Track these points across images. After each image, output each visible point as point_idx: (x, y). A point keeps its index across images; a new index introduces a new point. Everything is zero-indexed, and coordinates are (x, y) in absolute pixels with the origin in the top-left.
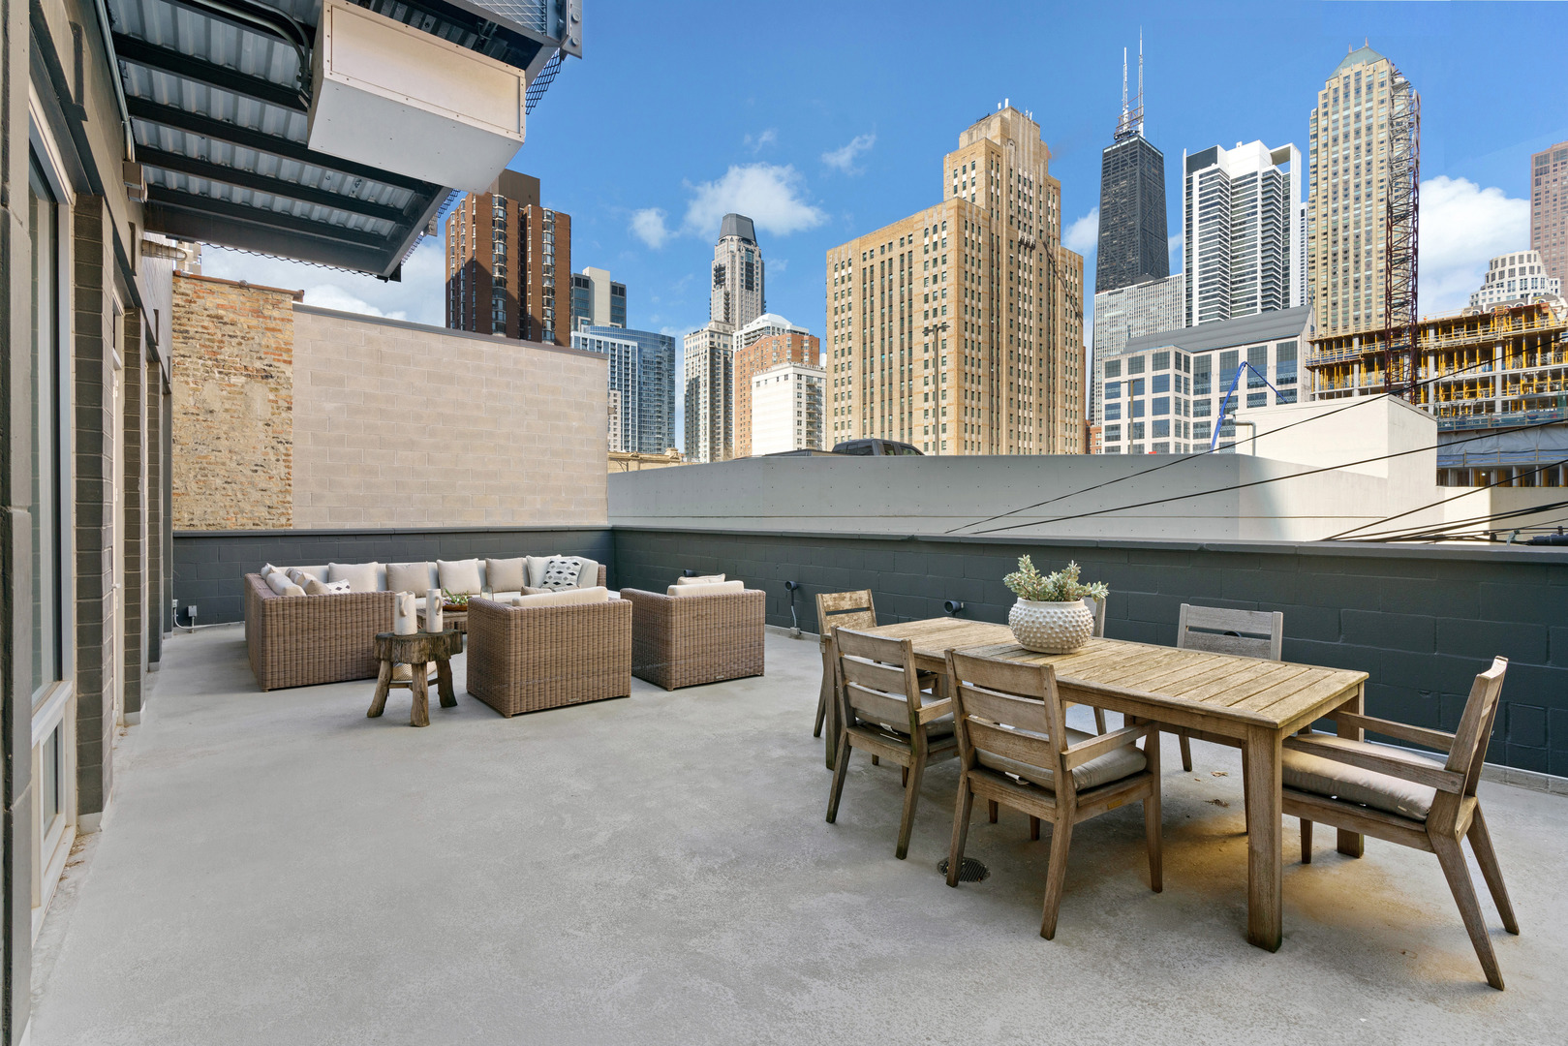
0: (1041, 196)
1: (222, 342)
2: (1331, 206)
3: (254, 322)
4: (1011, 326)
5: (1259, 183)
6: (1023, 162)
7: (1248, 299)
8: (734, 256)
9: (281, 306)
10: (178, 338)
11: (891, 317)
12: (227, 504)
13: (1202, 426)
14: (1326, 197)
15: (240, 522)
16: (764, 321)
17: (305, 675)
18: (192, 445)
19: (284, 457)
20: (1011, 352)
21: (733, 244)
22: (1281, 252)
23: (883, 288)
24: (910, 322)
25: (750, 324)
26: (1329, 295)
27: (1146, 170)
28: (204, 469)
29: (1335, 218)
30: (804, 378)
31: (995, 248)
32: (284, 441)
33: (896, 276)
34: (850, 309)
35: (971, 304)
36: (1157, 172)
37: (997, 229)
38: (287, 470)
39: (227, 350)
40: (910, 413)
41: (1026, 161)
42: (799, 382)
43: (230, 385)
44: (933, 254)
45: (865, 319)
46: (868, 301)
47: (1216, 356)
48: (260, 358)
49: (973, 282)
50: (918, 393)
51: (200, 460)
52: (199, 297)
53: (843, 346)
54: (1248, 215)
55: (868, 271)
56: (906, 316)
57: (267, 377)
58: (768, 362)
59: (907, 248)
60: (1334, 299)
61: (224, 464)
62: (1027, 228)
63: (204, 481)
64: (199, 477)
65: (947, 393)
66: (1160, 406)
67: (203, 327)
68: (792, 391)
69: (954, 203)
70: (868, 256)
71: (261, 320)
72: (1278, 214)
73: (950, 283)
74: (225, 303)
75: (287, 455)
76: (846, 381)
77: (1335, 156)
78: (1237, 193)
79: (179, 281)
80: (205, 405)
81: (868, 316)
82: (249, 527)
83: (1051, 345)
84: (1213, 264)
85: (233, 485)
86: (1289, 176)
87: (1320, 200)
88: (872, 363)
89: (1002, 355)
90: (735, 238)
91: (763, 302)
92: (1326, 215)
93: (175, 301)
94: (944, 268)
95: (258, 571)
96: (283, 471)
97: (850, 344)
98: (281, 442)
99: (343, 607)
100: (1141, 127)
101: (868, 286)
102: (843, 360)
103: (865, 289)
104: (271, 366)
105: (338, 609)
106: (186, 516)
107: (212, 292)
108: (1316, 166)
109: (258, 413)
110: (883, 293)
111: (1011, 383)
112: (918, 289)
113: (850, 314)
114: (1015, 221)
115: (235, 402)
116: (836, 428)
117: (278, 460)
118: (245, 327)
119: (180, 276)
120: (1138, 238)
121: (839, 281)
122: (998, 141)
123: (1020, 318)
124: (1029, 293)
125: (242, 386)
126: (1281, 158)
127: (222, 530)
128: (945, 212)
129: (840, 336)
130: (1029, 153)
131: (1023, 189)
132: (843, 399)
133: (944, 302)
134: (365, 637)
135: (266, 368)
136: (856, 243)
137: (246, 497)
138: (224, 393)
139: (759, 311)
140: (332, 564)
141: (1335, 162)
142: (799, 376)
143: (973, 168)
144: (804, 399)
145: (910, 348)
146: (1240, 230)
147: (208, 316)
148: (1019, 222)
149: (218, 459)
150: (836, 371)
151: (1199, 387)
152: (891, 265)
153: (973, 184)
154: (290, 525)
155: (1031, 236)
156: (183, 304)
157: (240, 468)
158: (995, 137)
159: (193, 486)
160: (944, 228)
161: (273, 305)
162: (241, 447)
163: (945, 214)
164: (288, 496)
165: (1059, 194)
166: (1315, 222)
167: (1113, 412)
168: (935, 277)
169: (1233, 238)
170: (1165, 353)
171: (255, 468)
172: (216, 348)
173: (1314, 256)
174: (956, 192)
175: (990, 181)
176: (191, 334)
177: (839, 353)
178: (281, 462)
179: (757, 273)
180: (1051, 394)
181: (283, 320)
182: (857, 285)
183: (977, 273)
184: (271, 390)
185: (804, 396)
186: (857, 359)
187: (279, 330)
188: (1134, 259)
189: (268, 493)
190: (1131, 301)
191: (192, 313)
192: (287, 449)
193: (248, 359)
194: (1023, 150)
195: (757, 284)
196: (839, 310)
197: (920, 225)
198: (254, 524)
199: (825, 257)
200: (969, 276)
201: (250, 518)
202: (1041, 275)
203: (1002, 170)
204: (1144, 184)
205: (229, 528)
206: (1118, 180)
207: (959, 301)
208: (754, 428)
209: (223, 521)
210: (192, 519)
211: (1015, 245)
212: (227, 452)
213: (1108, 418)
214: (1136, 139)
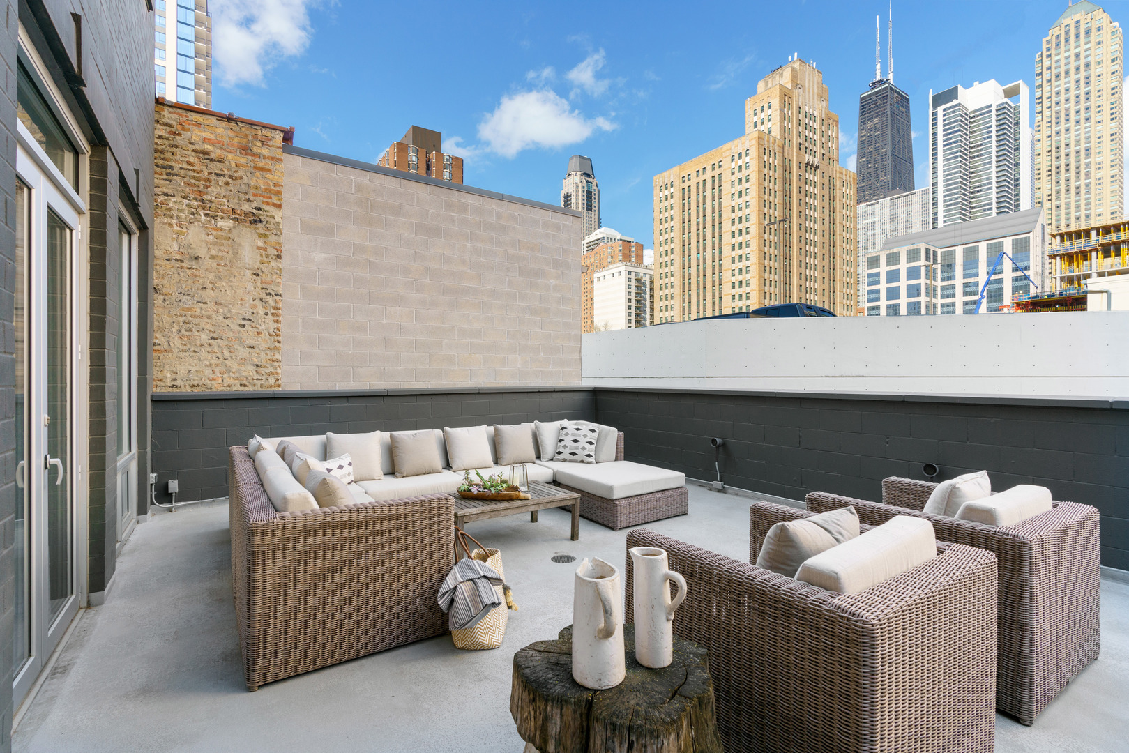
0: (823, 127)
1: (208, 180)
2: (1054, 129)
3: (242, 160)
4: (800, 229)
5: (994, 113)
6: (809, 101)
7: (985, 205)
8: (577, 187)
9: (270, 143)
10: (161, 174)
11: (704, 224)
12: (212, 362)
13: (948, 306)
14: (1050, 122)
15: (227, 381)
16: (600, 233)
17: (319, 652)
18: (175, 296)
19: (273, 311)
20: (801, 249)
21: (577, 178)
22: (1013, 167)
23: (698, 202)
24: (720, 228)
25: (590, 236)
26: (1053, 200)
27: (895, 109)
28: (188, 323)
29: (1058, 138)
30: (633, 274)
31: (787, 169)
32: (273, 293)
33: (708, 194)
34: (672, 220)
35: (769, 212)
36: (904, 110)
37: (789, 154)
38: (276, 325)
39: (213, 190)
40: (721, 298)
41: (811, 100)
42: (629, 276)
43: (217, 229)
44: (737, 175)
45: (684, 227)
46: (686, 213)
47: (959, 251)
48: (249, 200)
49: (770, 195)
50: (727, 282)
51: (184, 313)
52: (184, 129)
53: (667, 247)
54: (984, 139)
55: (686, 190)
56: (717, 223)
57: (255, 221)
58: (605, 263)
59: (717, 171)
60: (1058, 203)
61: (209, 317)
62: (812, 152)
63: (188, 337)
64: (183, 331)
65: (750, 282)
66: (914, 291)
67: (188, 163)
68: (624, 283)
69: (756, 135)
70: (686, 179)
71: (250, 158)
72: (1010, 137)
73: (753, 197)
74: (212, 137)
75: (277, 308)
76: (669, 274)
77: (1058, 89)
78: (975, 121)
79: (163, 110)
80: (190, 250)
81: (686, 224)
82: (236, 388)
83: (832, 244)
84: (955, 178)
85: (219, 340)
86: (1019, 106)
87: (1045, 124)
88: (690, 260)
89: (793, 252)
90: (579, 173)
91: (599, 219)
92: (1050, 136)
93: (157, 133)
94: (747, 185)
95: (244, 442)
96: (272, 325)
97: (672, 246)
98: (270, 294)
99: (378, 528)
100: (891, 76)
101: (686, 202)
102: (667, 259)
103: (684, 204)
104: (259, 209)
105: (370, 531)
106: (169, 375)
107: (198, 124)
108: (1041, 98)
109: (247, 261)
110: (698, 206)
111: (801, 273)
112: (727, 202)
113: (672, 223)
114: (802, 147)
115: (222, 248)
116: (662, 311)
117: (266, 314)
118: (233, 165)
119: (163, 104)
120: (889, 162)
121: (663, 199)
122: (789, 86)
123: (807, 222)
124: (814, 203)
125: (230, 231)
126: (1012, 93)
127: (207, 392)
128: (748, 142)
129: (664, 241)
130: (813, 94)
131: (809, 123)
132: (666, 288)
133: (748, 211)
134: (411, 575)
135: (254, 211)
136: (676, 169)
137: (233, 355)
138: (211, 238)
139: (596, 226)
140: (330, 434)
141: (1058, 93)
142: (630, 273)
143: (770, 107)
144: (633, 290)
145: (720, 248)
146: (977, 151)
147: (194, 151)
148: (806, 148)
149: (203, 312)
150: (661, 267)
151: (945, 275)
152: (704, 185)
153: (770, 120)
154: (279, 386)
155: (816, 159)
156: (167, 136)
157: (227, 322)
158: (787, 83)
159: (177, 342)
160: (747, 155)
161: (263, 142)
162: (228, 298)
163: (748, 144)
164: (276, 353)
165: (837, 125)
166: (1041, 142)
167: (874, 296)
168: (740, 192)
169: (971, 158)
170: (917, 249)
171: (243, 322)
172: (202, 187)
173: (1039, 169)
174: (755, 126)
175: (784, 117)
176: (176, 170)
177: (664, 253)
178: (270, 316)
179: (595, 198)
180: (832, 281)
181: (272, 159)
182: (678, 201)
183: (774, 188)
184: (260, 236)
185: (633, 288)
186: (678, 258)
187: (269, 170)
188: (886, 178)
189: (257, 350)
190: (886, 210)
191: (177, 147)
192: (276, 302)
193: (236, 201)
194: (809, 92)
195: (595, 207)
196: (664, 220)
197: (727, 153)
198: (241, 385)
199: (652, 181)
200: (767, 190)
201: (238, 379)
202: (823, 189)
203: (792, 108)
204: (894, 120)
205: (214, 390)
206: (872, 118)
207: (759, 210)
208: (596, 312)
209: (208, 382)
210: (175, 380)
211: (803, 166)
212: (213, 304)
213: (869, 301)
214: (887, 85)
